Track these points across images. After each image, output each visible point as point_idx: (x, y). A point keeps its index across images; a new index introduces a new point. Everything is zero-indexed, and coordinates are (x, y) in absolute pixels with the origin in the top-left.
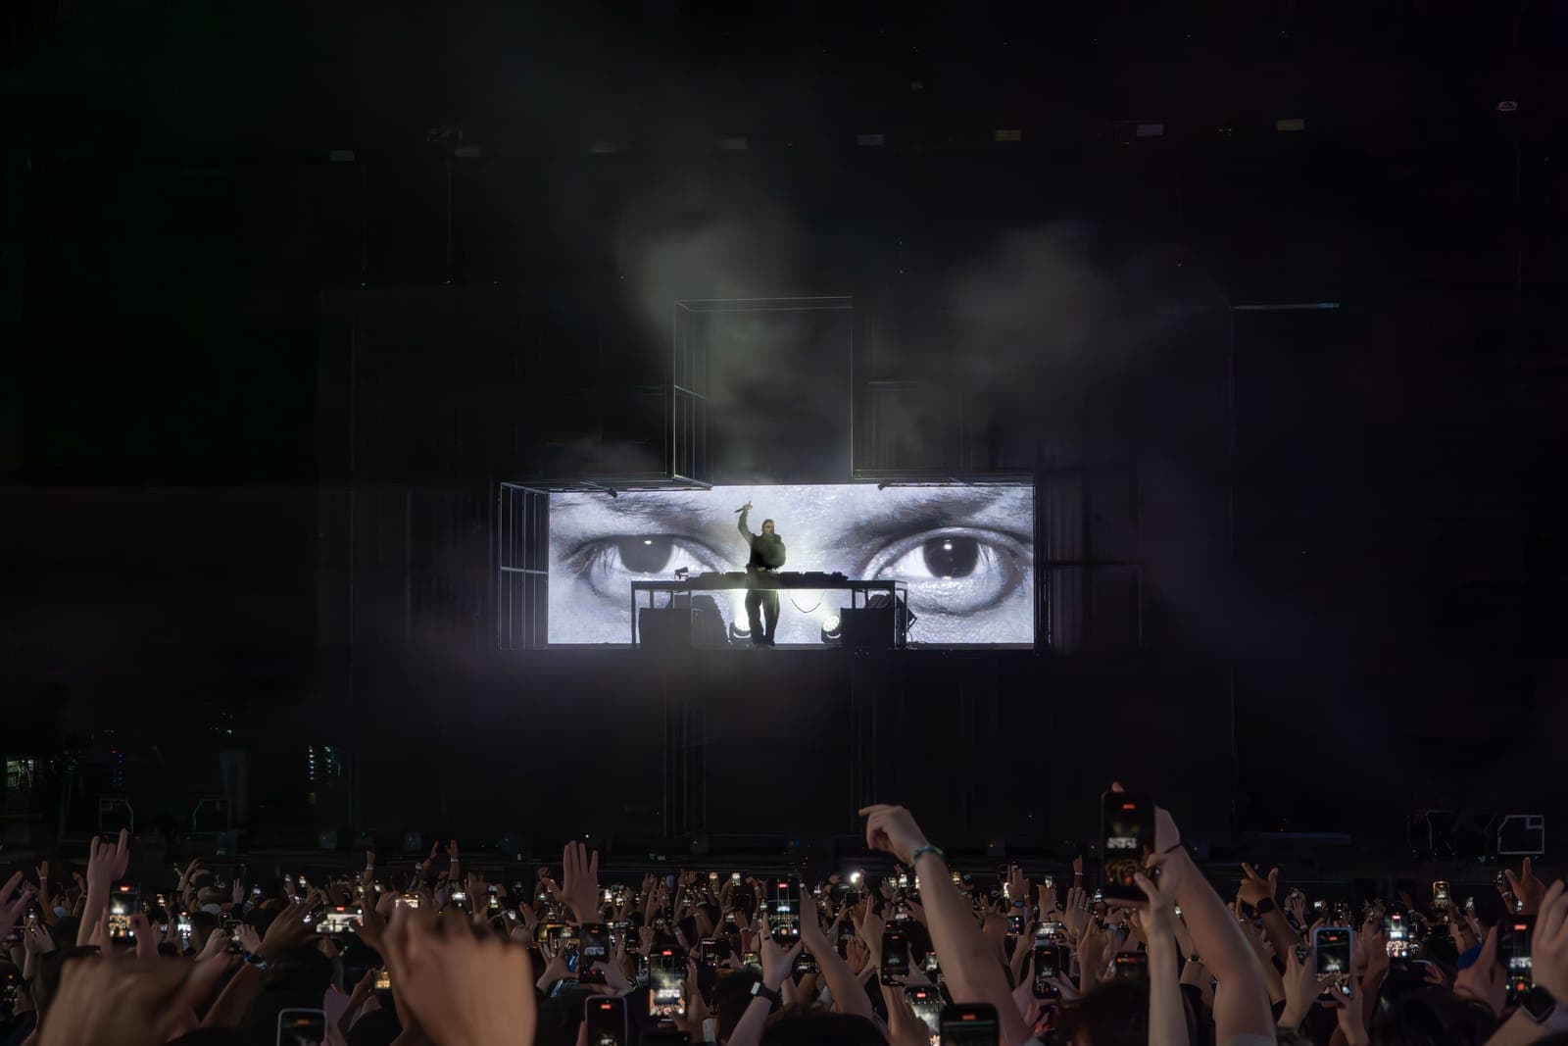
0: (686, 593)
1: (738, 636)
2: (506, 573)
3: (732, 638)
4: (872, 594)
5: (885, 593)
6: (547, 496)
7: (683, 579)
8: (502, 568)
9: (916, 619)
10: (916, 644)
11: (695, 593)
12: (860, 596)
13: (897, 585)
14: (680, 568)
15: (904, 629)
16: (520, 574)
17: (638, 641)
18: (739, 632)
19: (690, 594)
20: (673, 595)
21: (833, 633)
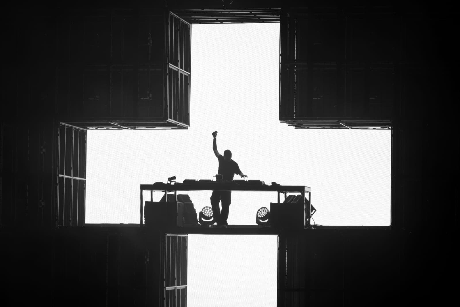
0: (173, 193)
1: (204, 220)
2: (62, 179)
3: (201, 221)
4: (288, 194)
5: (296, 194)
6: (86, 131)
7: (173, 183)
8: (60, 175)
9: (316, 210)
10: (315, 226)
11: (179, 193)
12: (282, 195)
13: (306, 189)
14: (170, 177)
15: (309, 216)
16: (70, 179)
17: (144, 223)
18: (206, 218)
19: (175, 193)
20: (166, 193)
21: (264, 218)
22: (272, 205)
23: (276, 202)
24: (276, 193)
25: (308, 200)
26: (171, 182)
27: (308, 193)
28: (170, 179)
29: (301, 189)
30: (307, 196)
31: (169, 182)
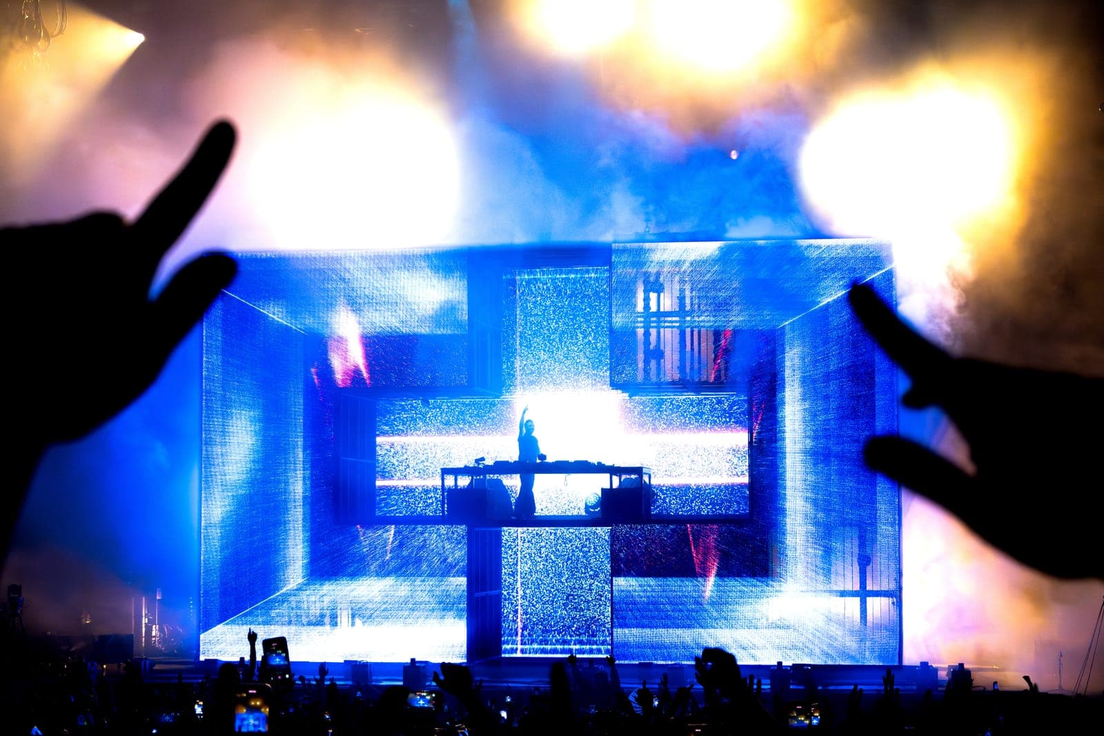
0: (482, 477)
2: (345, 462)
4: (624, 477)
5: (633, 477)
7: (481, 466)
8: (343, 458)
11: (489, 477)
12: (616, 479)
13: (644, 470)
14: (478, 458)
15: (649, 504)
16: (355, 462)
19: (485, 477)
20: (472, 478)
21: (594, 507)
22: (603, 490)
23: (608, 486)
24: (607, 476)
25: (648, 483)
26: (479, 464)
27: (648, 475)
28: (477, 461)
29: (638, 471)
30: (646, 478)
31: (476, 465)
